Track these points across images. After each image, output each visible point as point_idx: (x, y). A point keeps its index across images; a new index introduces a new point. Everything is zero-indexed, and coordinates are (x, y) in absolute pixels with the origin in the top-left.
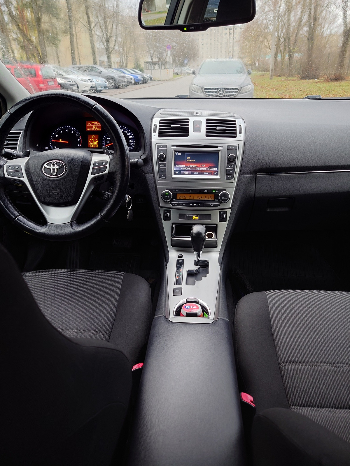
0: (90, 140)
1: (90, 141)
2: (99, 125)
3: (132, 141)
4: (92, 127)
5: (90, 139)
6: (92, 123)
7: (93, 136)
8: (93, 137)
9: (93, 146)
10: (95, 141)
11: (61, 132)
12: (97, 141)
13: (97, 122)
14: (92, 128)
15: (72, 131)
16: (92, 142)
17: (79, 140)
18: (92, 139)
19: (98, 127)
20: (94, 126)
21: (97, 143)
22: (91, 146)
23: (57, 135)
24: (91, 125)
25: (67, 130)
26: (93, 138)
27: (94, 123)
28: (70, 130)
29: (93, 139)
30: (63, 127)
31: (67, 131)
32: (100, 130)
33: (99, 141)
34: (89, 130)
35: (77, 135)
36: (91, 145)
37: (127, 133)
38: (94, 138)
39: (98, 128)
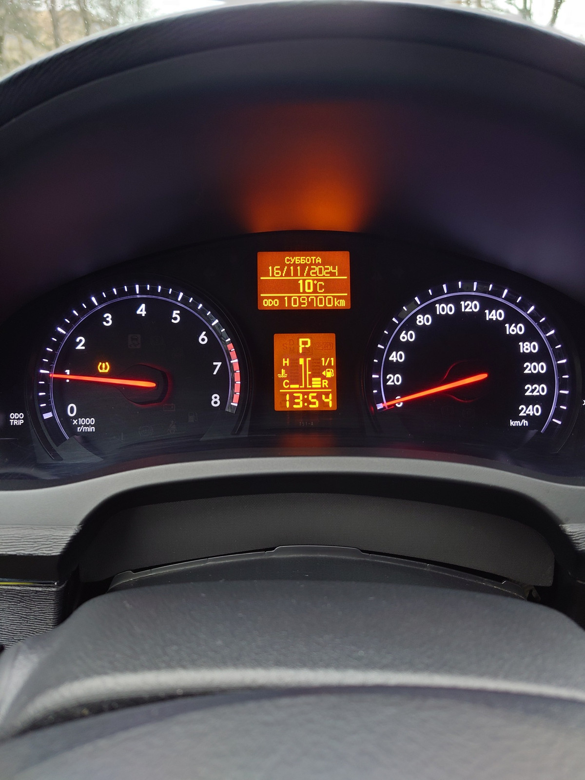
0: (286, 367)
1: (283, 374)
2: (332, 274)
3: (539, 368)
4: (293, 287)
5: (286, 362)
6: (295, 265)
7: (304, 342)
8: (301, 346)
9: (304, 400)
10: (317, 371)
11: (108, 316)
12: (330, 374)
13: (319, 260)
14: (294, 296)
15: (176, 313)
16: (295, 376)
17: (219, 364)
18: (295, 356)
19: (329, 286)
20: (307, 284)
21: (325, 383)
22: (292, 403)
23: (81, 339)
24: (288, 274)
25: (143, 306)
26: (305, 355)
27: (303, 267)
28: (159, 310)
29: (301, 361)
30: (121, 292)
31: (142, 310)
32: (343, 304)
33: (340, 368)
34: (276, 304)
35: (203, 335)
36: (293, 398)
37: (505, 321)
38: (306, 353)
39: (330, 296)
